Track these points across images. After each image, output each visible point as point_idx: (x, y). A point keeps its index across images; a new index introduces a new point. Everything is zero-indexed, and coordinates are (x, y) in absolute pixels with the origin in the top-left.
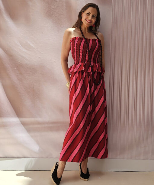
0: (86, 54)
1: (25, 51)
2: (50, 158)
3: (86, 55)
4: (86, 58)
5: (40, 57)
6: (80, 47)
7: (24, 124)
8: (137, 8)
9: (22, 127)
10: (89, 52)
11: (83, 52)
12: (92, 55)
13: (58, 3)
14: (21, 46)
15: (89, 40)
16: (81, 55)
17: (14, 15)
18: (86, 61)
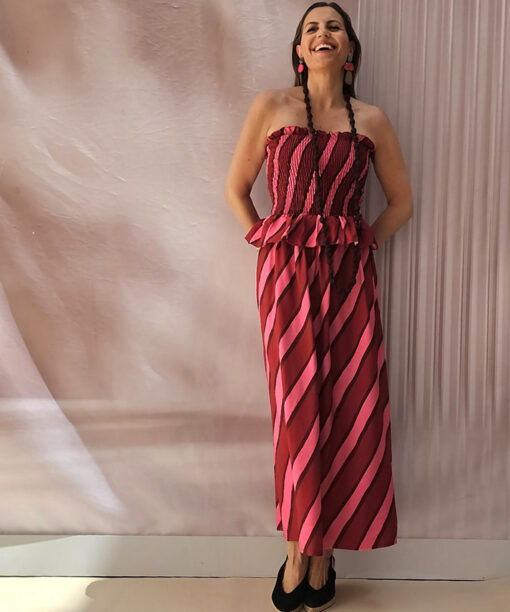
0: (309, 184)
2: (149, 535)
3: (307, 190)
4: (305, 197)
5: (115, 193)
6: (289, 162)
10: (319, 180)
11: (297, 179)
12: (330, 188)
13: (175, 10)
14: (50, 156)
15: (329, 136)
16: (291, 188)
17: (28, 52)
18: (305, 210)
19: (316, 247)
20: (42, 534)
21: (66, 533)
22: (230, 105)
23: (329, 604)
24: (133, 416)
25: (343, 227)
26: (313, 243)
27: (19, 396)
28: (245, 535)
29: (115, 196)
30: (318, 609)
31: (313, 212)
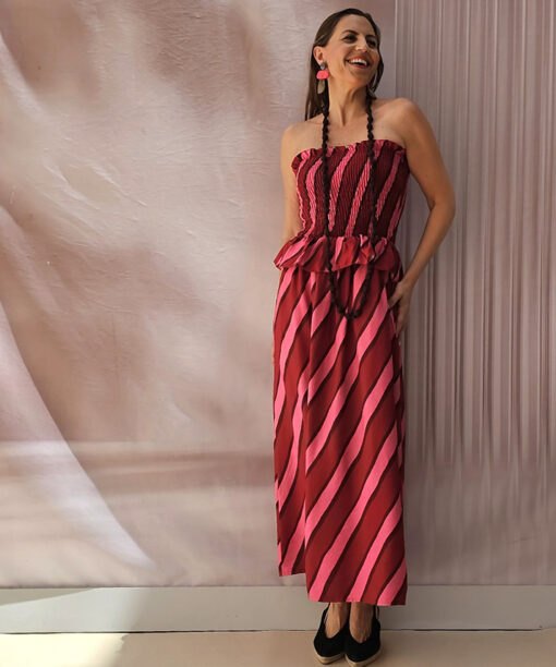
1: (82, 198)
5: (136, 219)
6: (305, 186)
7: (86, 463)
8: (486, 34)
11: (316, 202)
13: (198, 21)
14: (65, 180)
17: (39, 68)
20: (64, 587)
21: (88, 586)
22: (259, 122)
23: (373, 658)
24: (158, 459)
27: (37, 439)
28: (282, 585)
29: (135, 221)
30: (362, 663)
31: (334, 235)
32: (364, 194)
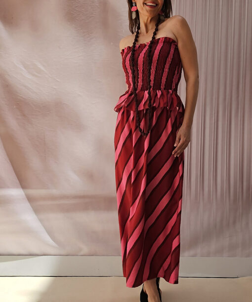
7: (30, 199)
9: (28, 205)
17: (12, 18)
18: (138, 89)
19: (143, 110)
25: (159, 96)
26: (141, 107)
27: (8, 187)
29: (54, 88)
31: (143, 90)
32: (156, 67)
